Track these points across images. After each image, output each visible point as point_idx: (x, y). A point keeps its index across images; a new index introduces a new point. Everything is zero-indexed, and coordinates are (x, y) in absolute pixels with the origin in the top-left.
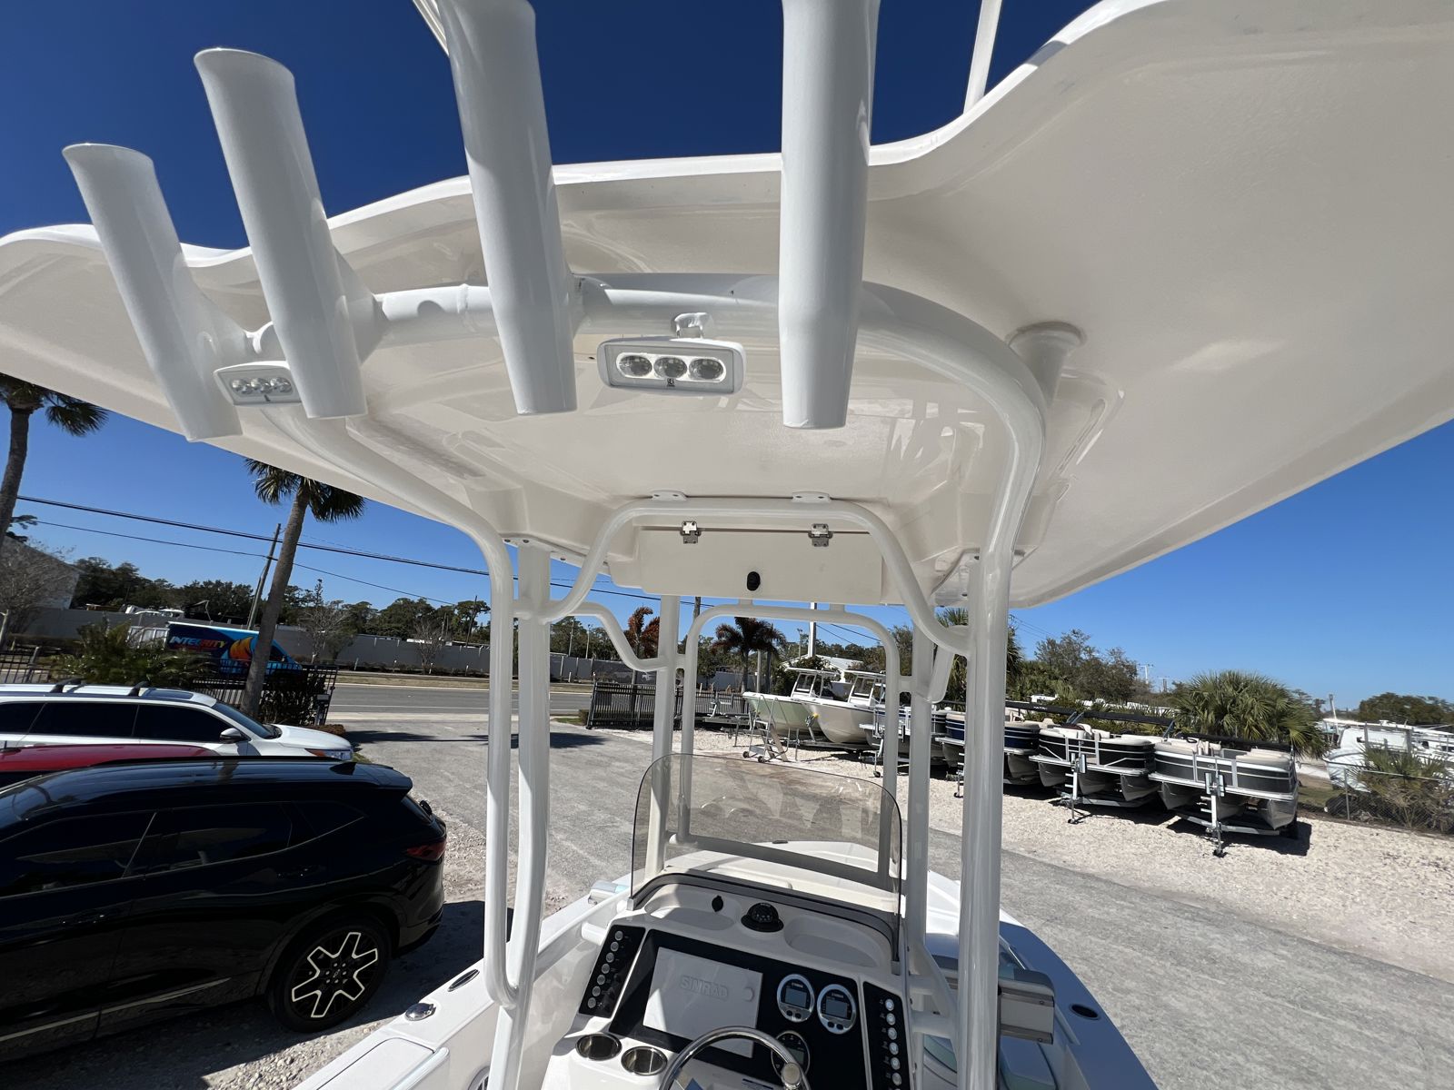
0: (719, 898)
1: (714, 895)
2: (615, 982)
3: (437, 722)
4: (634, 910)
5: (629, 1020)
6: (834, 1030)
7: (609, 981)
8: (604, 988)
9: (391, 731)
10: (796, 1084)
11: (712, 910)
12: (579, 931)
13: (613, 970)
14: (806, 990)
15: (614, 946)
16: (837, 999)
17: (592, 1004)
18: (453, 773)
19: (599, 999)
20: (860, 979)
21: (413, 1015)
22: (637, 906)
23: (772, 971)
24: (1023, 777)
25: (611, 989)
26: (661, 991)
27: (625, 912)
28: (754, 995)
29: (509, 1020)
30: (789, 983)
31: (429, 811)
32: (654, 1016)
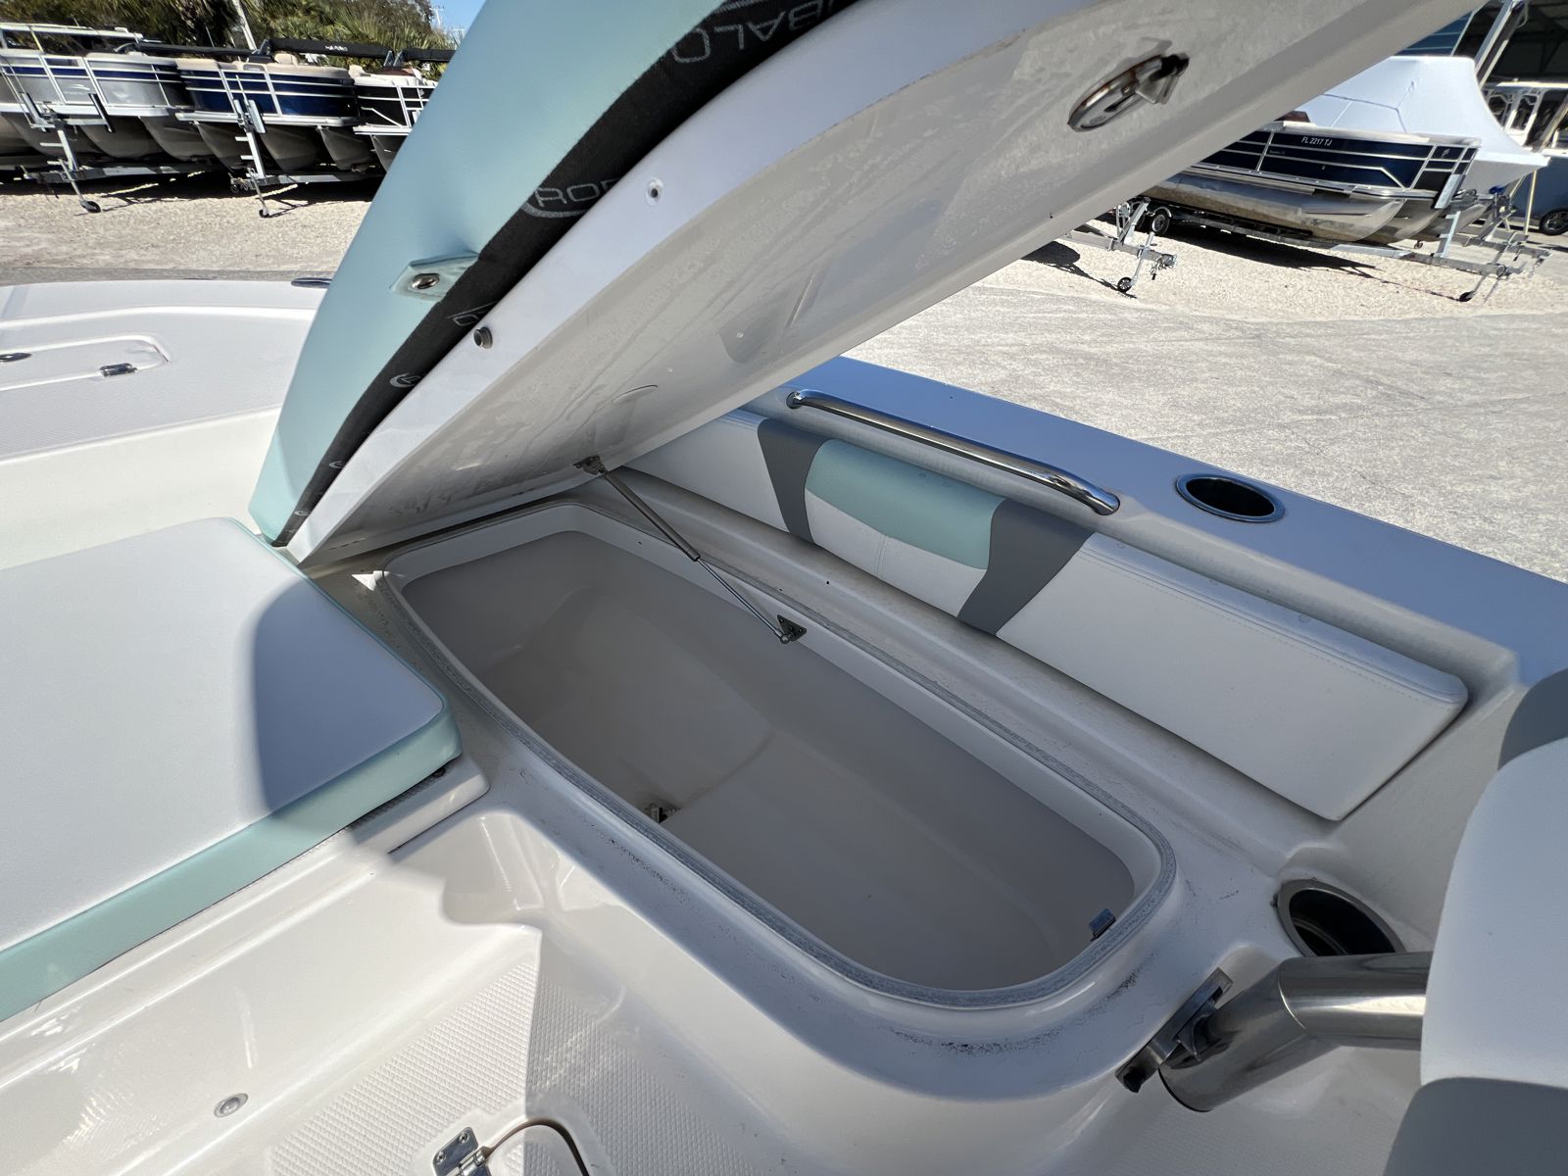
24: (355, 166)
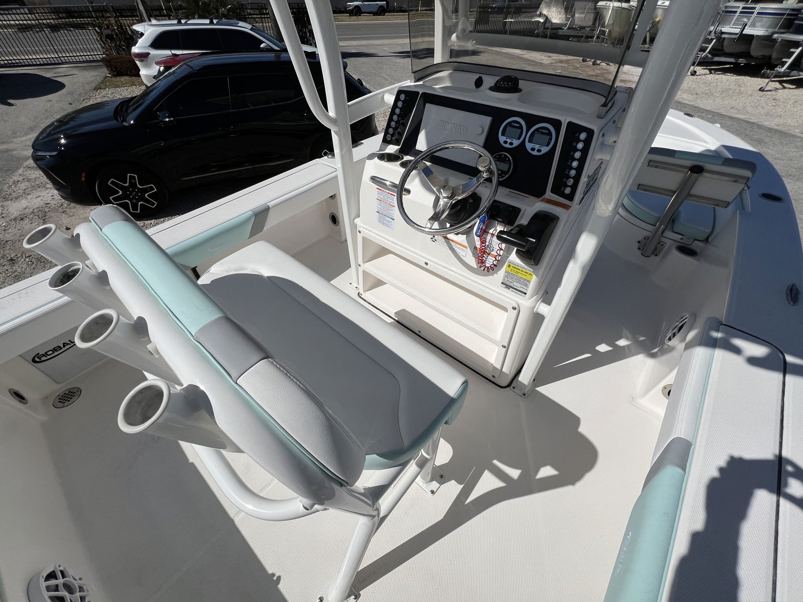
0: (481, 79)
1: (477, 76)
2: (401, 126)
3: (379, 45)
4: (415, 82)
5: (409, 146)
6: (535, 153)
7: (398, 125)
8: (395, 129)
9: (353, 51)
10: (485, 167)
11: (474, 87)
12: (383, 97)
13: (400, 119)
14: (521, 127)
15: (400, 104)
16: (543, 134)
17: (389, 138)
18: (388, 76)
19: (393, 135)
20: (565, 120)
21: (330, 156)
22: (417, 80)
23: (498, 115)
25: (399, 129)
26: (426, 130)
27: (409, 83)
28: (483, 132)
30: (509, 123)
31: (362, 84)
32: (422, 144)
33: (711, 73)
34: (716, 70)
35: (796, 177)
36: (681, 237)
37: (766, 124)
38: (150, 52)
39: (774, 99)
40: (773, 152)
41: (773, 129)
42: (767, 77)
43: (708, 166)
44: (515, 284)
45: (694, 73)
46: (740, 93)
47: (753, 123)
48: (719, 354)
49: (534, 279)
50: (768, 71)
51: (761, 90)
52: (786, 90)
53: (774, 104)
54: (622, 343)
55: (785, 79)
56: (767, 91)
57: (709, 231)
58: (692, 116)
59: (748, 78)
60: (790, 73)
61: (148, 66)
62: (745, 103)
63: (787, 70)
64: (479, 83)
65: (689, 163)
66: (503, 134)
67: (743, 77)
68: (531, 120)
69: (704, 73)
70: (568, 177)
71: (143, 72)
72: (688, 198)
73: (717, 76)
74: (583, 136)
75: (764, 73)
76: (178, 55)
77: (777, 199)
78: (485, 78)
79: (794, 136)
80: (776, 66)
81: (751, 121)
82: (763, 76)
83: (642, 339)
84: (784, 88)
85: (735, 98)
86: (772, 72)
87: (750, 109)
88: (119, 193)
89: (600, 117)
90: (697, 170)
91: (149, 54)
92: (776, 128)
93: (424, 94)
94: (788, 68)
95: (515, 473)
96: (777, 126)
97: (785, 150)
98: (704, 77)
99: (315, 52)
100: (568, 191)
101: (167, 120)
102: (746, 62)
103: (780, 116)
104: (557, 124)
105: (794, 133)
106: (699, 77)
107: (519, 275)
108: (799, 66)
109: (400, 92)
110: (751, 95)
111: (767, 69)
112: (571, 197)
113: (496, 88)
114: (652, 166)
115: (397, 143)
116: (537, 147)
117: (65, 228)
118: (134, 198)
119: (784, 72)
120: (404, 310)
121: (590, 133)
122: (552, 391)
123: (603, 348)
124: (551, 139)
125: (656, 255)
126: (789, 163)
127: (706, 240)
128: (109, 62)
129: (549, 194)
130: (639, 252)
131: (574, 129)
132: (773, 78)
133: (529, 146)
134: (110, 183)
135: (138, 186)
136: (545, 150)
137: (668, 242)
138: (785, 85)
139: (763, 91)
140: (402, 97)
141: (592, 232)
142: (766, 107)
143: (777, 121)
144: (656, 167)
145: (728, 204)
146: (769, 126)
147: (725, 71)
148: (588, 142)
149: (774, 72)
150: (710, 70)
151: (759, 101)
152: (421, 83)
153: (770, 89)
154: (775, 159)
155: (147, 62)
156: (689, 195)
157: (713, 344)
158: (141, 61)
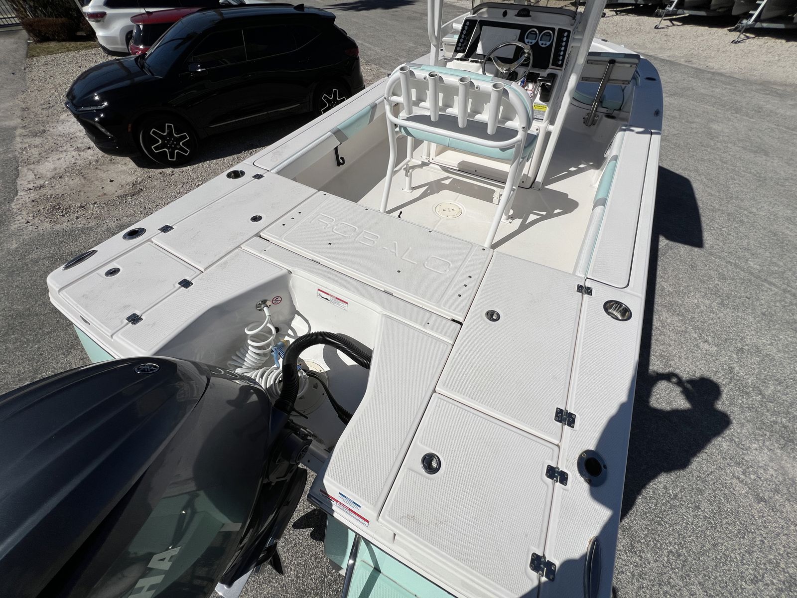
0: (506, 11)
1: (504, 10)
2: (466, 41)
5: (471, 52)
6: (544, 46)
7: (464, 41)
8: (462, 43)
11: (502, 17)
12: (452, 26)
13: (466, 36)
14: (536, 34)
15: (466, 28)
16: (547, 35)
17: (458, 49)
19: (461, 47)
20: (557, 27)
22: (474, 14)
23: (524, 29)
25: (465, 43)
26: (482, 42)
27: (470, 15)
28: (516, 35)
29: (435, 48)
30: (530, 32)
32: (479, 50)
33: (617, 14)
34: (621, 11)
35: (681, 95)
36: (607, 109)
37: (660, 56)
38: (106, 11)
39: (666, 35)
40: (665, 77)
41: (665, 60)
42: (660, 16)
43: (618, 60)
44: (538, 116)
45: (604, 15)
46: (641, 31)
47: (651, 56)
48: (627, 132)
49: (547, 109)
50: (661, 10)
51: (656, 27)
52: (675, 27)
53: (666, 39)
54: (582, 166)
55: (674, 17)
56: (660, 28)
57: (620, 102)
58: (606, 41)
59: (646, 18)
60: (677, 11)
61: (105, 27)
62: (644, 40)
63: (674, 9)
64: (505, 14)
65: (608, 59)
66: (527, 38)
67: (643, 17)
68: (541, 29)
69: (612, 15)
70: (560, 55)
71: (100, 33)
72: (609, 81)
73: (622, 17)
74: (566, 34)
75: (657, 13)
76: (151, 13)
77: (654, 79)
78: (508, 11)
79: (680, 64)
80: (666, 6)
81: (649, 54)
82: (658, 16)
83: (591, 163)
84: (674, 25)
85: (636, 35)
86: (663, 11)
87: (648, 45)
88: (159, 142)
89: (572, 25)
90: (612, 62)
91: (104, 14)
92: (668, 59)
93: (480, 21)
94: (676, 7)
95: (544, 213)
96: (668, 57)
97: (673, 75)
98: (612, 19)
99: (303, 4)
100: (560, 62)
101: (200, 70)
102: (643, 3)
103: (671, 49)
104: (553, 30)
105: (680, 62)
106: (608, 18)
107: (540, 110)
108: (683, 5)
109: (466, 21)
110: (649, 33)
111: (659, 8)
112: (561, 66)
113: (518, 15)
114: (589, 63)
115: (463, 52)
116: (544, 43)
117: (109, 180)
118: (171, 147)
119: (673, 11)
120: (463, 161)
121: (569, 32)
122: (552, 187)
123: (572, 169)
124: (551, 38)
125: (594, 125)
126: (676, 84)
127: (620, 109)
128: (31, 26)
129: (550, 66)
130: (584, 125)
131: (561, 31)
132: (664, 17)
133: (540, 43)
134: (152, 133)
135: (174, 135)
136: (548, 43)
137: (600, 114)
138: (675, 23)
139: (657, 28)
140: (468, 23)
141: (576, 73)
142: (660, 42)
143: (668, 53)
144: (592, 63)
145: (629, 82)
146: (662, 58)
147: (628, 12)
148: (568, 37)
149: (665, 11)
150: (616, 12)
151: (655, 37)
152: (476, 15)
153: (663, 26)
154: (666, 82)
155: (103, 22)
156: (609, 80)
157: (625, 130)
158: (97, 21)
